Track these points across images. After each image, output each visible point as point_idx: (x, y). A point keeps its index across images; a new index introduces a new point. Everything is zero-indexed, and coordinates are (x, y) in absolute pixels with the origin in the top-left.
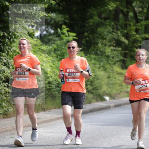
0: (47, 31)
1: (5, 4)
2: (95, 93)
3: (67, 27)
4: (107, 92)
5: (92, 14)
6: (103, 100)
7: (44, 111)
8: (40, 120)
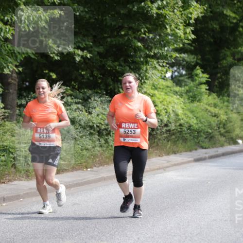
0: (178, 73)
1: (137, 45)
2: (228, 136)
3: (201, 68)
4: (240, 135)
5: (225, 55)
6: (236, 143)
7: (175, 154)
8: (170, 163)
